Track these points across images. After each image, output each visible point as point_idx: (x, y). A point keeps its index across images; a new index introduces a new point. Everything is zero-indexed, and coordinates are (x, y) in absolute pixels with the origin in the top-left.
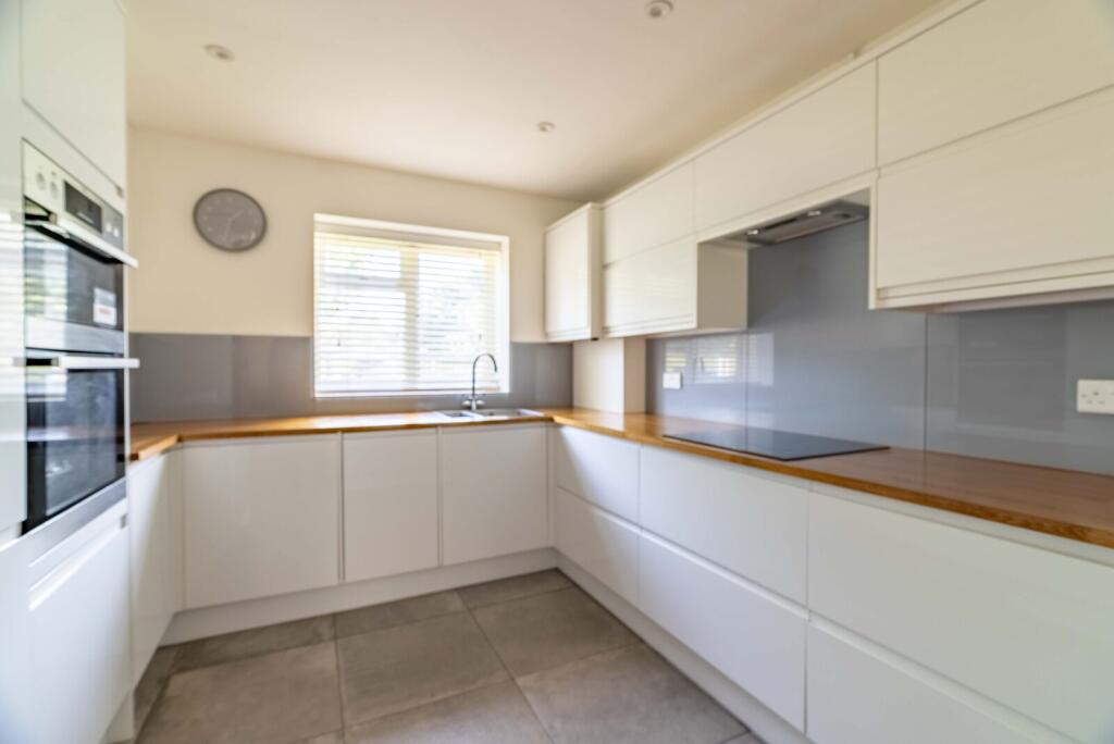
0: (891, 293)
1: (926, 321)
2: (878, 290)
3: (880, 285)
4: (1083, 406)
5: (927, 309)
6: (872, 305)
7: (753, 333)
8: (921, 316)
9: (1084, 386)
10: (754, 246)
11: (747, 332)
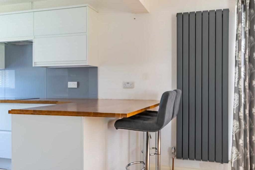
0: (37, 63)
1: (46, 69)
2: (35, 63)
3: (35, 61)
4: (69, 86)
5: (46, 67)
6: (33, 66)
7: (6, 70)
8: (46, 68)
9: (69, 83)
10: (6, 45)
11: (5, 70)
